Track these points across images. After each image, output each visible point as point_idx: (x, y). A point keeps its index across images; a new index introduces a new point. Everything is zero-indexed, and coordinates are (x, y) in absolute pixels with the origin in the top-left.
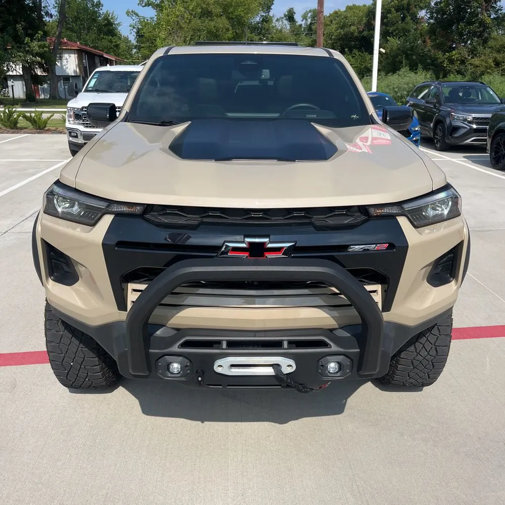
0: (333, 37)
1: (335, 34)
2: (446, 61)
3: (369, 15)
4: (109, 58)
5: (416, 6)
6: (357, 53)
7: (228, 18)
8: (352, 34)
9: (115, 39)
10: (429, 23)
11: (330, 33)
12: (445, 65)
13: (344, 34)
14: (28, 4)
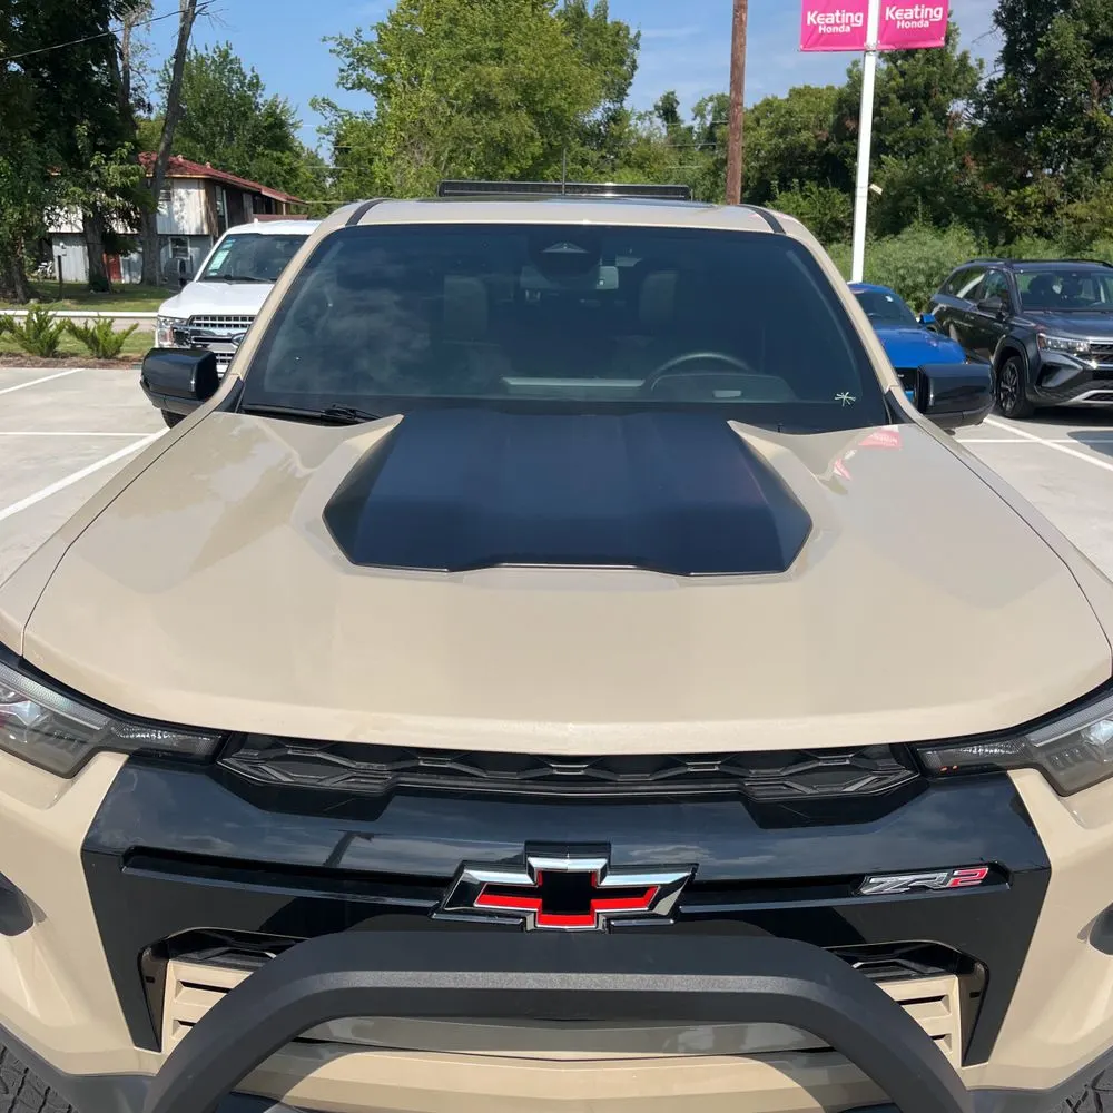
0: (763, 154)
1: (768, 148)
2: (1011, 208)
3: (840, 108)
4: (273, 196)
5: (943, 89)
6: (814, 190)
7: (533, 113)
8: (804, 147)
9: (287, 157)
10: (973, 127)
11: (756, 145)
12: (1009, 217)
13: (786, 149)
14: (98, 82)
